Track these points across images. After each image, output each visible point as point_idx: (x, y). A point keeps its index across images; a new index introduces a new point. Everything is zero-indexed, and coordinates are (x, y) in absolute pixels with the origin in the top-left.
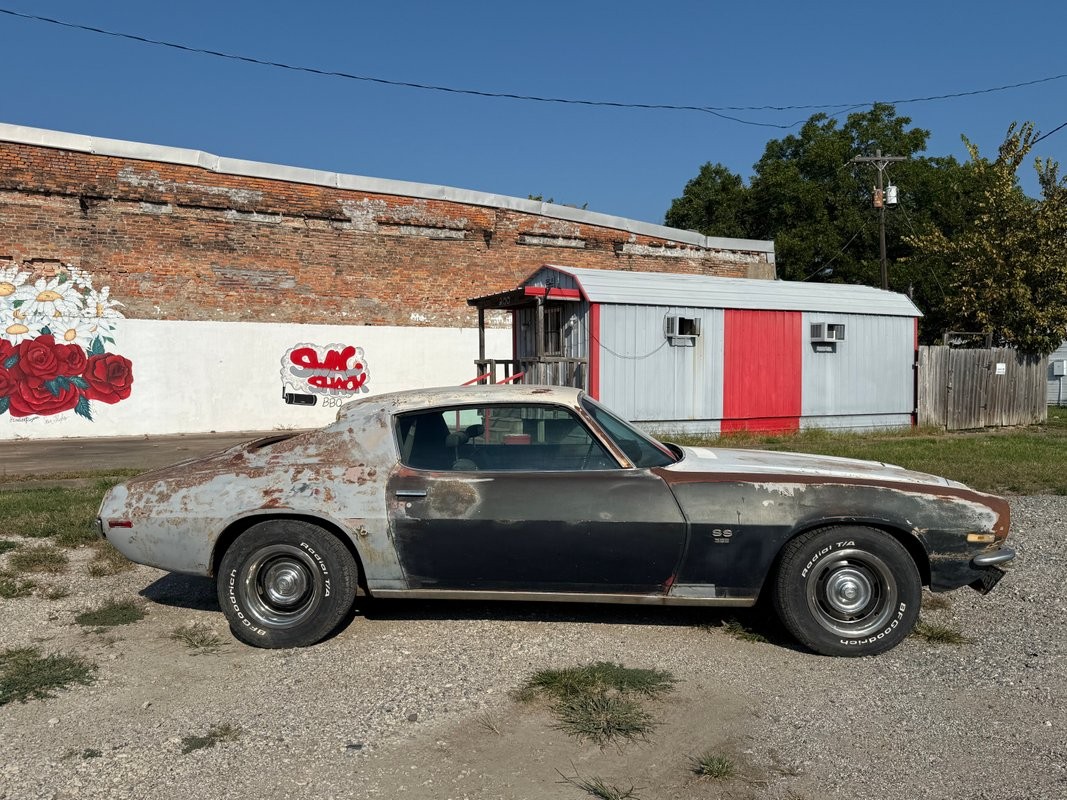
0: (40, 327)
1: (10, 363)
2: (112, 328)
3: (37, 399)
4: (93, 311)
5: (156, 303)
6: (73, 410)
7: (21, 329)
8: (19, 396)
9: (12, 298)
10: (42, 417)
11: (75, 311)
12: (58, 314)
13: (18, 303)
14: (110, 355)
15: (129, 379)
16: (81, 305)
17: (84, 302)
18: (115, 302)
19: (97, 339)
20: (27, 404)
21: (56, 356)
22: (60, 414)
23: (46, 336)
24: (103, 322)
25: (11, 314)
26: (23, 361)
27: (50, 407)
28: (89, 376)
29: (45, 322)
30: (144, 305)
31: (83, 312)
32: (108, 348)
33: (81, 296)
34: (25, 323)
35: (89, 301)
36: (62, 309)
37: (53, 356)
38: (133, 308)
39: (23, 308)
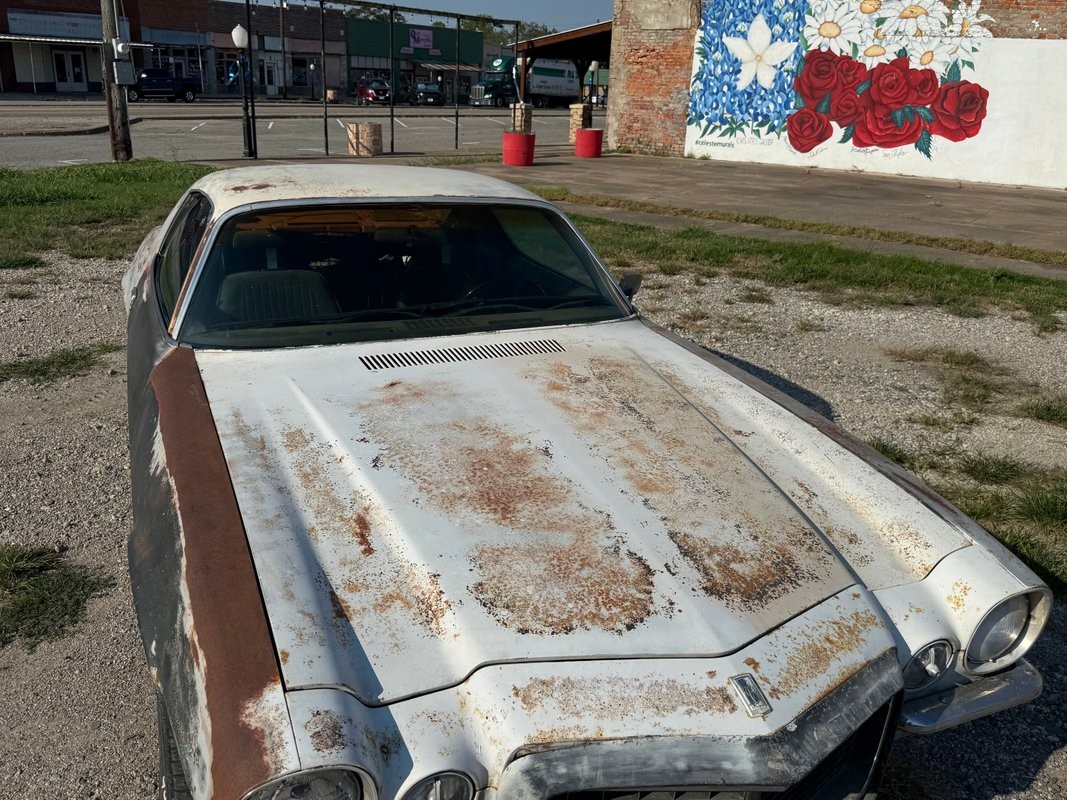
0: (898, 48)
1: (862, 89)
2: (974, 50)
3: (881, 130)
4: (957, 28)
5: (1036, 17)
6: (913, 145)
7: (878, 50)
8: (863, 124)
9: (876, 16)
10: (881, 151)
11: (937, 29)
12: (919, 33)
13: (881, 21)
14: (966, 82)
15: (982, 113)
16: (945, 22)
17: (950, 18)
18: (985, 17)
19: (955, 64)
20: (870, 134)
21: (908, 83)
22: (899, 148)
23: (903, 57)
24: (967, 43)
25: (871, 33)
26: (874, 86)
27: (891, 140)
28: (937, 107)
29: (904, 43)
30: (1019, 19)
31: (946, 30)
32: (966, 75)
33: (947, 11)
34: (883, 45)
35: (956, 16)
36: (924, 27)
37: (904, 82)
38: (1005, 24)
39: (884, 27)
